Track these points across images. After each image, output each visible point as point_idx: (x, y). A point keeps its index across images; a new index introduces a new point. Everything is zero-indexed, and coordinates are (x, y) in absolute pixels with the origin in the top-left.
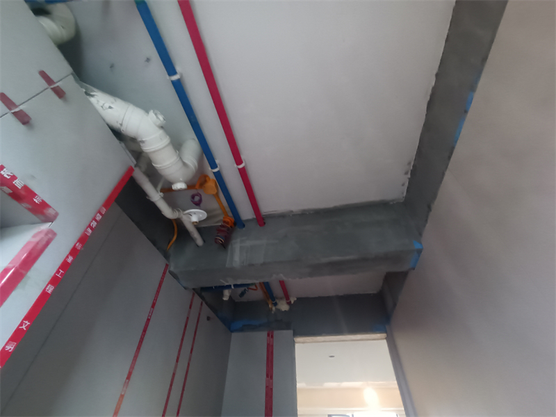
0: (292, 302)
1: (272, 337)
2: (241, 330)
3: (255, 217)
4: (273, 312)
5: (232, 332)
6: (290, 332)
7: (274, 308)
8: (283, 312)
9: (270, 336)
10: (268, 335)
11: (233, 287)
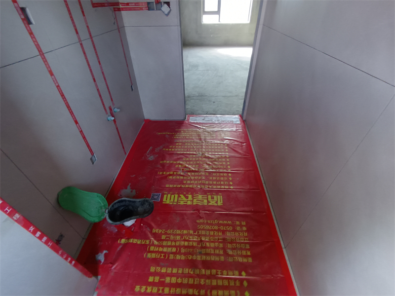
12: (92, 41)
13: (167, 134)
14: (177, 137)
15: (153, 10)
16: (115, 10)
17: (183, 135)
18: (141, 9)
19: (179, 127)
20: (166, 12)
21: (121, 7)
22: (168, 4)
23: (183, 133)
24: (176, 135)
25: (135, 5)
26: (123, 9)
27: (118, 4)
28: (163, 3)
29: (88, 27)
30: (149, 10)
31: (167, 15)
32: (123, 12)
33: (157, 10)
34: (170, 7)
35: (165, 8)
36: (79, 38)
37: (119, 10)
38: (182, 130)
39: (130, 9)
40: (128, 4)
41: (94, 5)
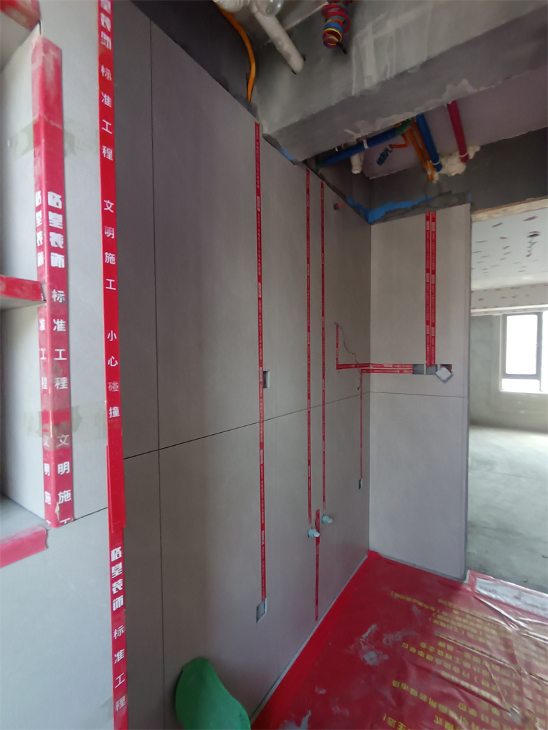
0: (471, 155)
2: (384, 219)
4: (435, 182)
5: (371, 224)
6: (466, 207)
7: (436, 176)
8: (452, 177)
9: (431, 219)
10: (428, 219)
12: (324, 409)
13: (417, 605)
14: (442, 624)
15: (422, 373)
16: (362, 372)
17: (460, 625)
18: (402, 372)
19: (449, 597)
20: (444, 378)
21: (371, 368)
22: (449, 367)
23: (458, 618)
24: (440, 617)
25: (393, 367)
26: (373, 371)
27: (368, 365)
28: (439, 366)
29: (324, 391)
30: (413, 373)
31: (445, 381)
32: (372, 374)
33: (427, 374)
34: (451, 372)
35: (442, 372)
36: (309, 404)
37: (369, 371)
38: (455, 606)
39: (384, 372)
40: (382, 366)
41: (339, 367)
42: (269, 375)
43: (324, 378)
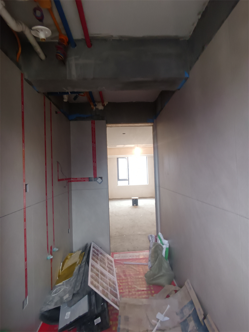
1: (94, 124)
2: (75, 120)
3: (83, 37)
4: (94, 110)
5: (70, 121)
6: (104, 122)
7: (94, 108)
8: (99, 110)
9: (93, 123)
10: (92, 123)
11: (70, 94)
12: (53, 199)
15: (92, 181)
16: (68, 182)
18: (84, 181)
20: (100, 182)
21: (72, 180)
22: (101, 178)
25: (81, 179)
26: (73, 181)
27: (70, 179)
28: (98, 178)
29: (53, 191)
30: (89, 181)
31: (100, 183)
32: (72, 183)
33: (94, 181)
34: (102, 180)
35: (99, 180)
36: (47, 198)
37: (71, 181)
39: (78, 181)
40: (76, 179)
41: (59, 180)
42: (28, 186)
43: (53, 185)
